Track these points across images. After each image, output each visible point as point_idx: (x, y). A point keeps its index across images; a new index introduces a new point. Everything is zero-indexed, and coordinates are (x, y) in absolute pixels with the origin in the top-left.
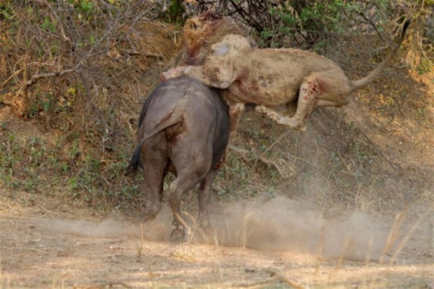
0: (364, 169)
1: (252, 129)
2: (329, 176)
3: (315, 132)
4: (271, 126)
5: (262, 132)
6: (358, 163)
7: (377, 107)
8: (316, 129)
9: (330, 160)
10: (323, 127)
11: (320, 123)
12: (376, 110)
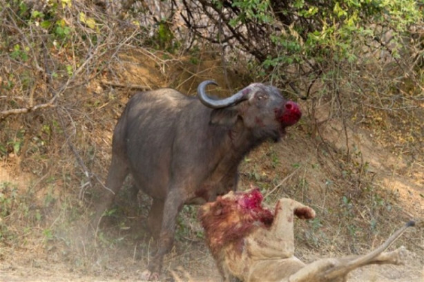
0: (381, 217)
1: (253, 171)
2: (340, 225)
3: (324, 174)
4: (274, 167)
5: (264, 174)
6: (374, 209)
7: (395, 145)
8: (325, 170)
9: (341, 206)
10: (333, 169)
11: (330, 164)
12: (394, 149)
